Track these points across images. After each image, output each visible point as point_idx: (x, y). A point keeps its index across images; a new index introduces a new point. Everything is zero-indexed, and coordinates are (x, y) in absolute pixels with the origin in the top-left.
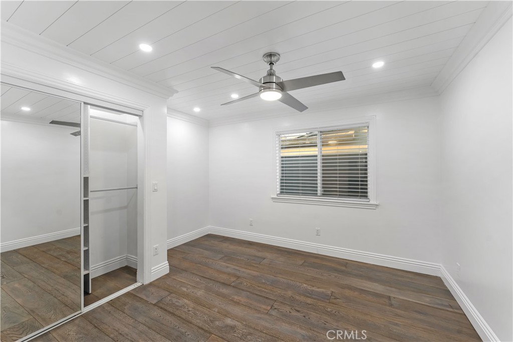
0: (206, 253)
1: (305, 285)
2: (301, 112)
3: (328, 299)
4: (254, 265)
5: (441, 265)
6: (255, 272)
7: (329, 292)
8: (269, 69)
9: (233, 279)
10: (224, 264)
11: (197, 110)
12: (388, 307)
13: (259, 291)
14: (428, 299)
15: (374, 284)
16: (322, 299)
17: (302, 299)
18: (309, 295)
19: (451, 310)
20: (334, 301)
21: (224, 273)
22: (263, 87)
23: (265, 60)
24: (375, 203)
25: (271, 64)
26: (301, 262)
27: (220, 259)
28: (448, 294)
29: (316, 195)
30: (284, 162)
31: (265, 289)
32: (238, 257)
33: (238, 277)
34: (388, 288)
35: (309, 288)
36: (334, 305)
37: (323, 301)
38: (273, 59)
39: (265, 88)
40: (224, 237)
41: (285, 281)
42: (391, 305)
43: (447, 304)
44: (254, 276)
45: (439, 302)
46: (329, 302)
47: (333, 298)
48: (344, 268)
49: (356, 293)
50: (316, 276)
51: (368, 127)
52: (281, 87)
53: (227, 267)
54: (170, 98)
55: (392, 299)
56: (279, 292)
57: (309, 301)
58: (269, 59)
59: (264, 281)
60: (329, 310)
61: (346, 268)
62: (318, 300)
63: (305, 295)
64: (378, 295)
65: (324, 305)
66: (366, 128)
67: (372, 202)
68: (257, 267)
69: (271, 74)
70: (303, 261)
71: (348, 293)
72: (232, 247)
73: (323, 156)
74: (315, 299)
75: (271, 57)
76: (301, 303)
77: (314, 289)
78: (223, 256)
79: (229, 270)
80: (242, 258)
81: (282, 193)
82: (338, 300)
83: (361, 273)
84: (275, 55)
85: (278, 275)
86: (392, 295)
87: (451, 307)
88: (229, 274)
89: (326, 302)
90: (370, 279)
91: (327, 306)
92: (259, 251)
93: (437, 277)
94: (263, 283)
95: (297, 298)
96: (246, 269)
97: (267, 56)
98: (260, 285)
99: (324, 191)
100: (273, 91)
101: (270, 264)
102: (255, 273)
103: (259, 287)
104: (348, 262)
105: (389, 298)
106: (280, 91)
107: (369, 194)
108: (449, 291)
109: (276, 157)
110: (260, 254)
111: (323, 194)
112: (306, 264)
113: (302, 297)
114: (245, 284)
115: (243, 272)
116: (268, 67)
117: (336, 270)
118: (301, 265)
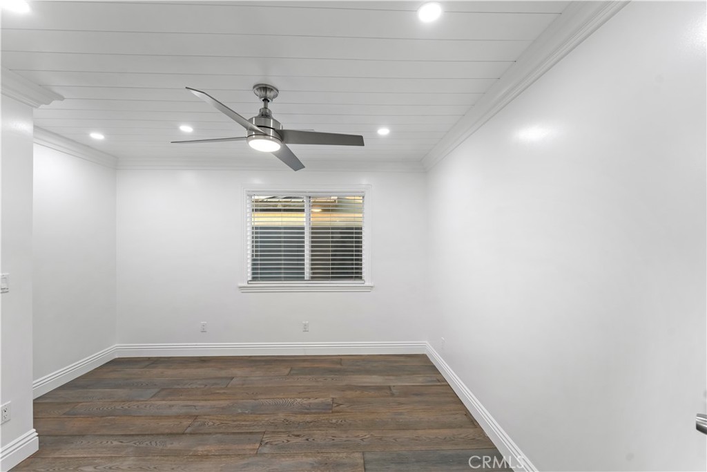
0: (121, 393)
1: (299, 400)
2: (296, 170)
3: (330, 409)
4: (218, 391)
5: (427, 342)
6: (221, 402)
7: (330, 400)
8: (263, 107)
9: (186, 423)
10: (164, 402)
11: (97, 136)
12: (391, 399)
13: (236, 426)
14: (421, 379)
15: (374, 376)
16: (324, 411)
17: (299, 418)
18: (306, 411)
19: (439, 384)
20: (337, 408)
21: (168, 417)
22: (256, 131)
23: (258, 93)
24: (370, 284)
25: (266, 100)
26: (287, 371)
27: (152, 397)
28: (433, 369)
29: (302, 279)
30: (259, 235)
31: (245, 421)
32: (186, 387)
33: (196, 417)
34: (387, 377)
35: (305, 402)
36: (338, 414)
37: (324, 413)
38: (269, 94)
39: (258, 134)
40: (149, 358)
41: (271, 401)
42: (392, 395)
43: (435, 379)
44: (223, 408)
45: (429, 379)
46: (332, 412)
47: (336, 405)
48: (339, 366)
49: (358, 392)
50: (309, 385)
51: (363, 197)
52: (281, 135)
53: (171, 406)
54: (43, 106)
55: (392, 388)
56: (266, 419)
57: (308, 418)
58: (263, 93)
59: (240, 411)
60: (334, 421)
61: (341, 364)
62: (319, 413)
63: (301, 413)
64: (379, 388)
65: (328, 417)
66: (361, 198)
67: (367, 284)
68: (224, 393)
69: (265, 115)
70: (289, 369)
71: (350, 394)
72: (170, 372)
73: (313, 228)
74: (315, 413)
75: (265, 90)
76: (299, 424)
77: (312, 401)
78: (156, 390)
79: (175, 411)
80: (194, 386)
81: (254, 279)
82: (341, 406)
83: (357, 367)
84: (272, 90)
85: (259, 397)
86: (392, 384)
87: (439, 381)
88: (177, 416)
89: (329, 413)
90: (368, 372)
91: (331, 418)
92: (221, 369)
93: (423, 355)
94: (239, 413)
95: (293, 419)
96: (206, 400)
97: (260, 88)
98: (235, 419)
99: (313, 273)
100: (270, 139)
101: (243, 385)
102: (224, 403)
103: (234, 421)
104: (342, 358)
105: (389, 388)
106: (279, 142)
107: (364, 275)
108: (434, 366)
109: (247, 227)
110: (223, 373)
111: (312, 278)
112: (292, 372)
113: (299, 416)
114: (211, 423)
115: (203, 406)
116: (262, 105)
117: (331, 371)
118: (288, 375)
